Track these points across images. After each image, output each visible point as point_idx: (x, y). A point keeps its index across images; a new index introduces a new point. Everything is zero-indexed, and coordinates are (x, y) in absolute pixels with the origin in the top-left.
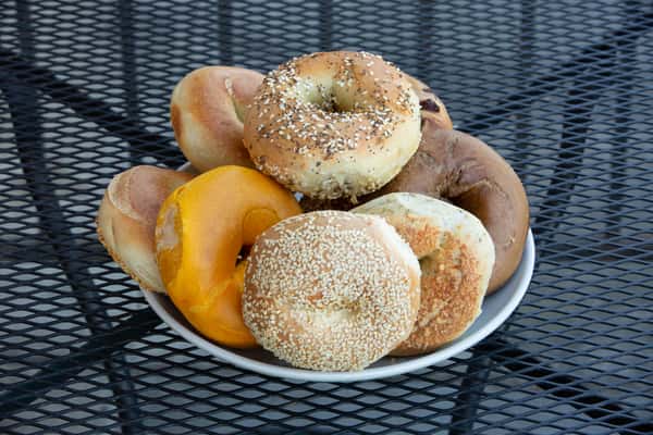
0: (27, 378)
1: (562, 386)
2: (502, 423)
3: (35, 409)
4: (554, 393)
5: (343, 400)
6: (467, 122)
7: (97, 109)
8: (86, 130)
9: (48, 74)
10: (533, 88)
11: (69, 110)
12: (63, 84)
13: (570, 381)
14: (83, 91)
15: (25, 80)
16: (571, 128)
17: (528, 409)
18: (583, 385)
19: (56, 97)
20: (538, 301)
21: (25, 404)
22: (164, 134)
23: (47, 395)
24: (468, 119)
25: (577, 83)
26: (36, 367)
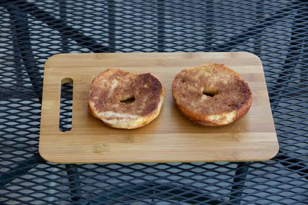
0: (27, 158)
1: (294, 164)
2: (264, 182)
3: (31, 174)
4: (289, 168)
5: (184, 170)
6: (244, 31)
7: (59, 24)
8: (54, 34)
9: (34, 7)
10: (277, 15)
11: (45, 25)
12: (42, 12)
13: (298, 162)
14: (51, 15)
15: (23, 9)
16: (296, 35)
17: (277, 176)
18: (304, 163)
19: (38, 18)
20: (281, 121)
21: (26, 172)
22: (93, 37)
23: (37, 167)
24: (244, 30)
25: (299, 12)
26: (32, 153)
